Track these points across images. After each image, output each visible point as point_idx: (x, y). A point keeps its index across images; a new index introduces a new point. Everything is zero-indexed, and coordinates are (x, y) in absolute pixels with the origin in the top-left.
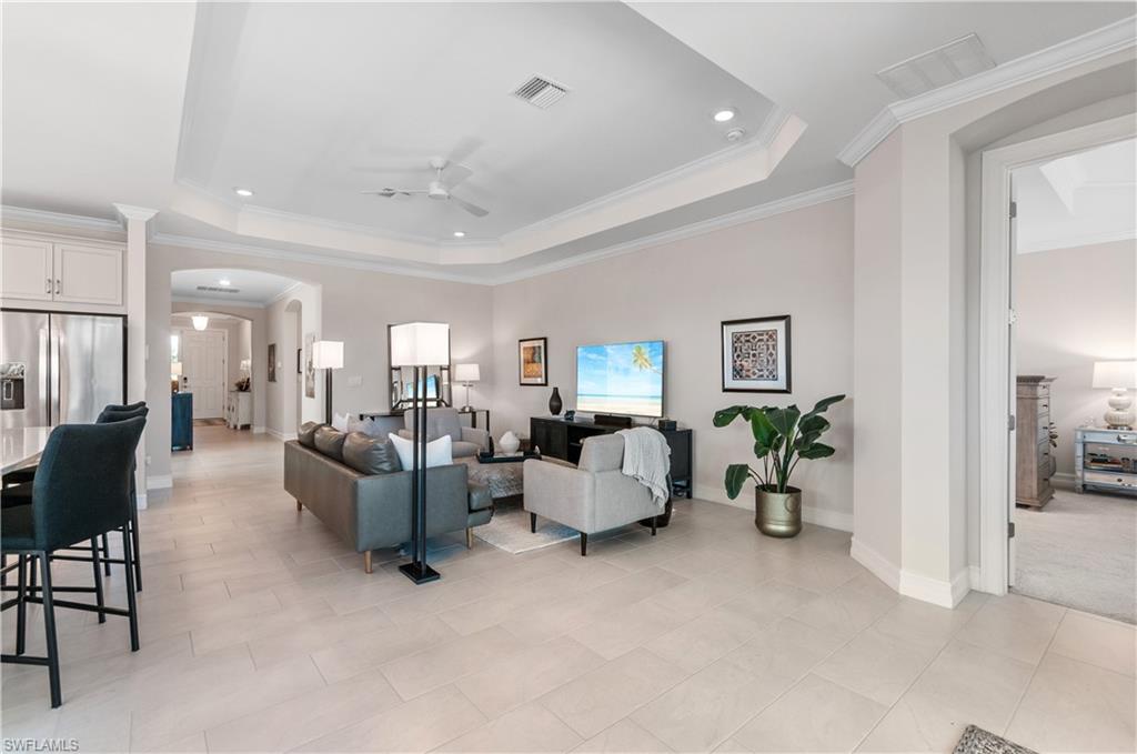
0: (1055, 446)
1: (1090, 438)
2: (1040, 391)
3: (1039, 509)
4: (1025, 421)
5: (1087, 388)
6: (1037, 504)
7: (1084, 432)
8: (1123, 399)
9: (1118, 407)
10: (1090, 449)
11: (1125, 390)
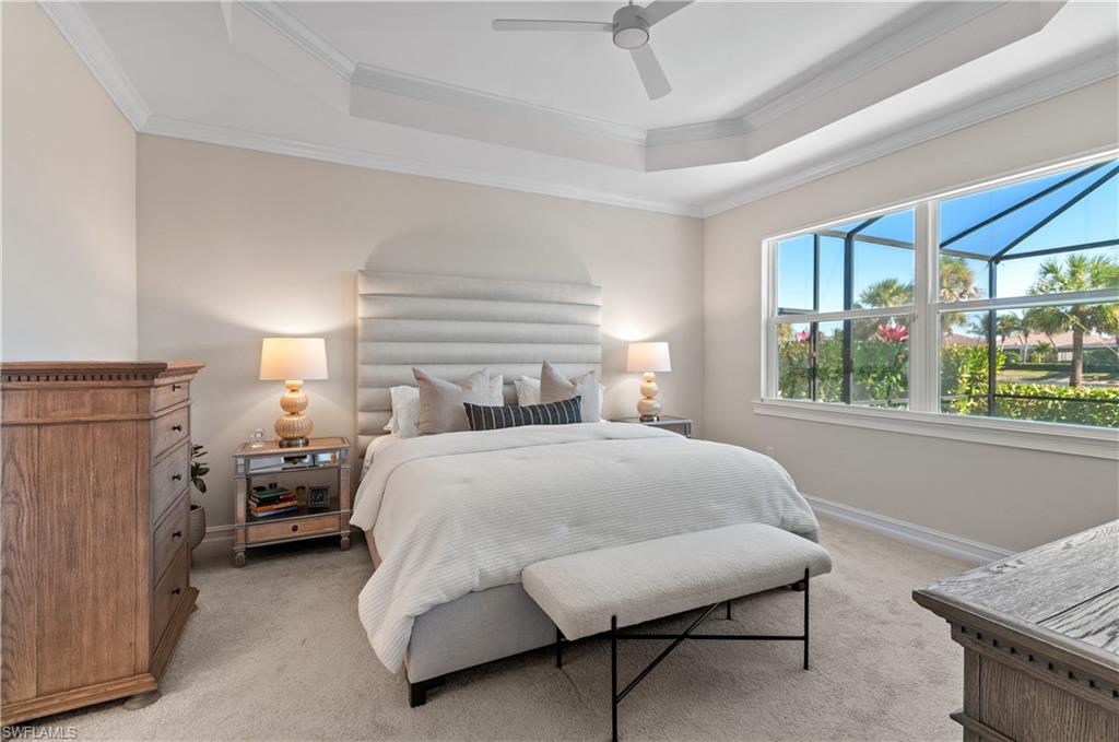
0: (203, 489)
1: (257, 466)
2: (161, 396)
3: (152, 696)
4: (119, 481)
5: (253, 380)
6: (147, 681)
7: (248, 458)
8: (299, 396)
9: (291, 408)
10: (256, 482)
11: (301, 382)
